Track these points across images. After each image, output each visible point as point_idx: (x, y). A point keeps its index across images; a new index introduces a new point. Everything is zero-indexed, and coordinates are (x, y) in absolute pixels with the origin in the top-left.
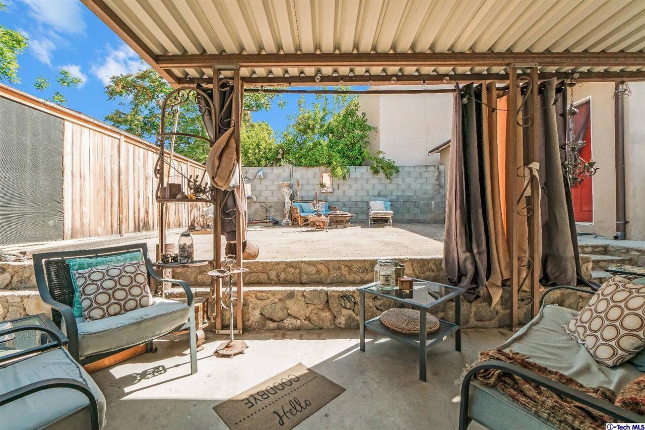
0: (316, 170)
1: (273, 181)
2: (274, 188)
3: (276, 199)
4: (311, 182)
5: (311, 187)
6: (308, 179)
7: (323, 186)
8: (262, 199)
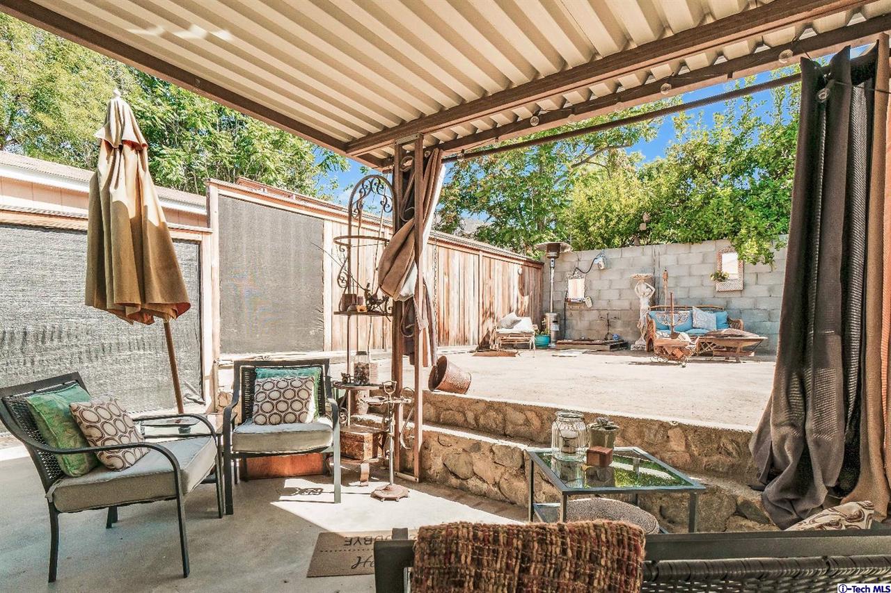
0: (709, 247)
1: (622, 273)
2: (625, 284)
3: (626, 305)
4: (694, 272)
5: (694, 282)
6: (690, 267)
7: (720, 277)
8: (602, 304)
